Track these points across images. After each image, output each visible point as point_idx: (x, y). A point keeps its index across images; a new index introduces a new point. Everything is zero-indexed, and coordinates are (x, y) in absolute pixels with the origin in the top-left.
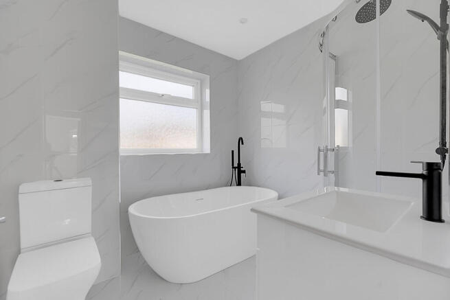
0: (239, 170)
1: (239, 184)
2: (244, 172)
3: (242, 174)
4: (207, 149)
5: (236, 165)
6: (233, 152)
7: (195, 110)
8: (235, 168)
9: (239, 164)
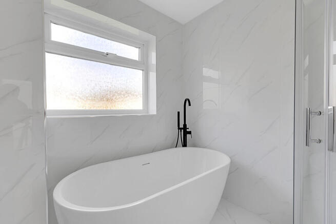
0: (185, 131)
1: (185, 145)
2: (190, 133)
3: (188, 135)
4: (153, 110)
5: (182, 126)
6: (179, 113)
7: (141, 71)
8: (181, 129)
9: (185, 125)
